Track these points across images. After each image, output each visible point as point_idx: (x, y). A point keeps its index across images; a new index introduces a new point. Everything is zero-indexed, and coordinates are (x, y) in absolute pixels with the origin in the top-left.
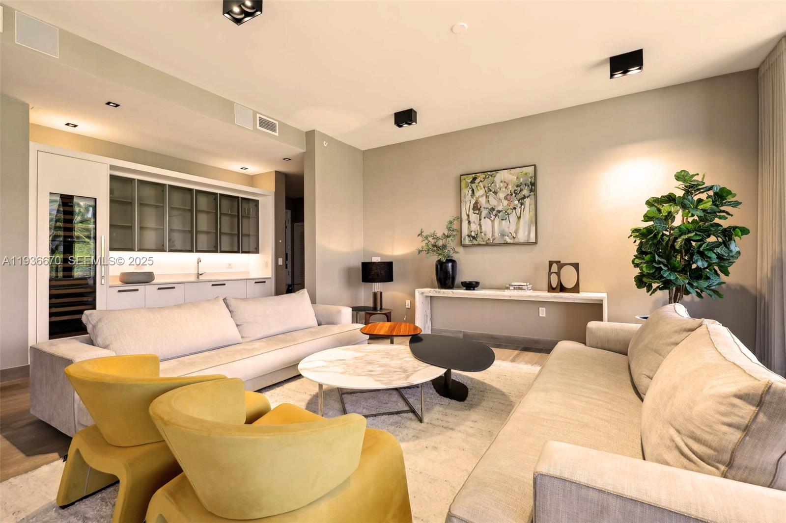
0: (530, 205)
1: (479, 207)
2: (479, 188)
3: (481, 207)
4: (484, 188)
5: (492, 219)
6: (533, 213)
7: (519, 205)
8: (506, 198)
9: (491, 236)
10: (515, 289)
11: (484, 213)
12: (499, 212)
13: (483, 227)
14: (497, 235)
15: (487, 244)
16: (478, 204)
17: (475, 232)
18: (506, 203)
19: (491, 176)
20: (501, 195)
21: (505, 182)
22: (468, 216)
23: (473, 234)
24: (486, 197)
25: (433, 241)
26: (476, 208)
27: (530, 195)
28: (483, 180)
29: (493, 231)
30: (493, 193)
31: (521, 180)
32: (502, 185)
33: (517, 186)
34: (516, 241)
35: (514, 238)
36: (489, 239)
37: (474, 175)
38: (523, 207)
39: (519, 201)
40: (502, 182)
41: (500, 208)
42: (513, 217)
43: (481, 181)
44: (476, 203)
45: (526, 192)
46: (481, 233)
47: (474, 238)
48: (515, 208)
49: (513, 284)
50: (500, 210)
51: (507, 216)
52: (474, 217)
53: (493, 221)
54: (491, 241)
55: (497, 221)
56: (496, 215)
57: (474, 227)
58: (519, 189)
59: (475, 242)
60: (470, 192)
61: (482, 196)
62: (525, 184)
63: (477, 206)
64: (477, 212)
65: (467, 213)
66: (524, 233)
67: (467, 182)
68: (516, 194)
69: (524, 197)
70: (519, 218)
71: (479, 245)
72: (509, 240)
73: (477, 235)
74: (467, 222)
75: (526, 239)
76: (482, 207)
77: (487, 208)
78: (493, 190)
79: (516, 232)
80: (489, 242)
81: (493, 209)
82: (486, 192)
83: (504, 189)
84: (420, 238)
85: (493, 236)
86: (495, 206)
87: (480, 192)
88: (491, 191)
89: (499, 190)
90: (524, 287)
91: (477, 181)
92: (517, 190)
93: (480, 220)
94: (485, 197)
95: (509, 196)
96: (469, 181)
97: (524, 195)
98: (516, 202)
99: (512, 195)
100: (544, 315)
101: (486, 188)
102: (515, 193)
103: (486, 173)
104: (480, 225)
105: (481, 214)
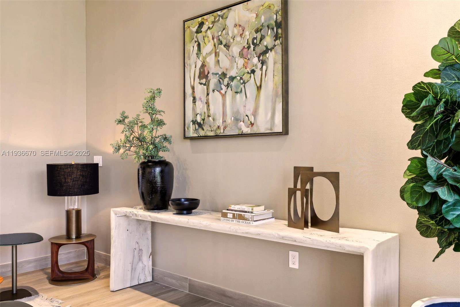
0: (275, 63)
1: (206, 73)
2: (206, 39)
3: (208, 73)
4: (213, 39)
5: (223, 92)
6: (279, 78)
7: (260, 65)
8: (241, 55)
9: (221, 121)
10: (234, 217)
11: (213, 81)
12: (232, 79)
13: (211, 107)
14: (229, 120)
15: (217, 137)
16: (206, 69)
17: (201, 115)
18: (241, 62)
19: (222, 17)
20: (235, 50)
21: (240, 26)
22: (193, 88)
23: (199, 119)
24: (216, 56)
25: (137, 131)
26: (203, 75)
27: (275, 46)
28: (211, 26)
29: (224, 114)
30: (225, 46)
31: (263, 19)
32: (236, 31)
33: (257, 31)
34: (255, 130)
35: (252, 124)
36: (219, 127)
37: (200, 19)
38: (264, 67)
39: (259, 57)
40: (236, 25)
41: (233, 73)
42: (251, 89)
43: (209, 28)
44: (203, 66)
45: (268, 41)
46: (209, 116)
47: (200, 125)
48: (253, 72)
49: (233, 207)
50: (234, 76)
51: (242, 86)
52: (200, 90)
53: (224, 96)
54: (222, 131)
55: (229, 93)
56: (228, 86)
57: (200, 106)
58: (259, 36)
59: (202, 133)
60: (196, 48)
61: (210, 53)
62: (268, 26)
63: (204, 71)
64: (203, 81)
65: (192, 84)
66: (266, 115)
67: (191, 32)
68: (255, 45)
69: (267, 50)
70: (259, 88)
71: (206, 137)
72: (246, 130)
73: (203, 120)
74: (192, 98)
75: (269, 126)
76: (211, 73)
77: (216, 74)
78: (224, 43)
79: (255, 113)
80: (218, 132)
81: (224, 75)
82: (215, 45)
83: (238, 39)
84: (121, 127)
85: (224, 121)
86: (226, 69)
87: (208, 48)
88: (221, 43)
89: (232, 40)
90: (247, 215)
91: (204, 28)
92: (256, 38)
93: (208, 94)
94: (214, 54)
95: (245, 50)
96: (194, 30)
97: (266, 47)
98: (255, 60)
99: (249, 47)
100: (296, 266)
101: (215, 40)
102: (253, 43)
103: (215, 14)
104: (207, 103)
105: (208, 85)
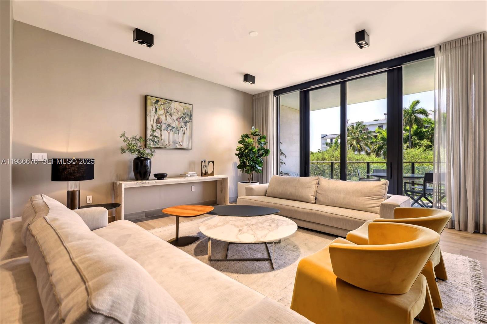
0: (189, 127)
2: (160, 108)
3: (161, 122)
5: (169, 131)
6: (190, 132)
7: (184, 126)
8: (177, 120)
9: (168, 142)
11: (164, 127)
12: (173, 128)
13: (163, 136)
14: (171, 142)
16: (160, 120)
18: (177, 123)
19: (169, 103)
20: (175, 117)
21: (177, 110)
22: (152, 126)
24: (165, 116)
27: (190, 121)
29: (169, 140)
31: (185, 111)
32: (175, 111)
33: (183, 114)
34: (182, 147)
35: (181, 145)
36: (166, 144)
37: (157, 99)
38: (186, 127)
39: (184, 123)
40: (175, 109)
41: (174, 125)
42: (181, 133)
43: (162, 104)
44: (158, 118)
45: (187, 119)
46: (161, 140)
48: (182, 127)
51: (177, 131)
53: (169, 133)
54: (168, 146)
55: (172, 133)
56: (171, 130)
59: (157, 146)
60: (154, 110)
61: (162, 115)
62: (187, 114)
63: (159, 121)
64: (158, 125)
65: (152, 124)
66: (186, 143)
67: (151, 102)
68: (183, 119)
69: (187, 122)
70: (184, 133)
71: (160, 148)
72: (178, 147)
73: (159, 141)
75: (187, 146)
76: (163, 122)
77: (166, 124)
78: (170, 113)
79: (182, 142)
80: (166, 147)
81: (169, 125)
82: (165, 112)
83: (176, 114)
86: (170, 123)
87: (161, 112)
88: (168, 112)
89: (173, 114)
91: (159, 103)
92: (183, 116)
93: (161, 131)
96: (153, 101)
98: (183, 124)
99: (180, 119)
100: (194, 190)
101: (165, 110)
103: (165, 100)
104: (161, 134)
105: (161, 127)
